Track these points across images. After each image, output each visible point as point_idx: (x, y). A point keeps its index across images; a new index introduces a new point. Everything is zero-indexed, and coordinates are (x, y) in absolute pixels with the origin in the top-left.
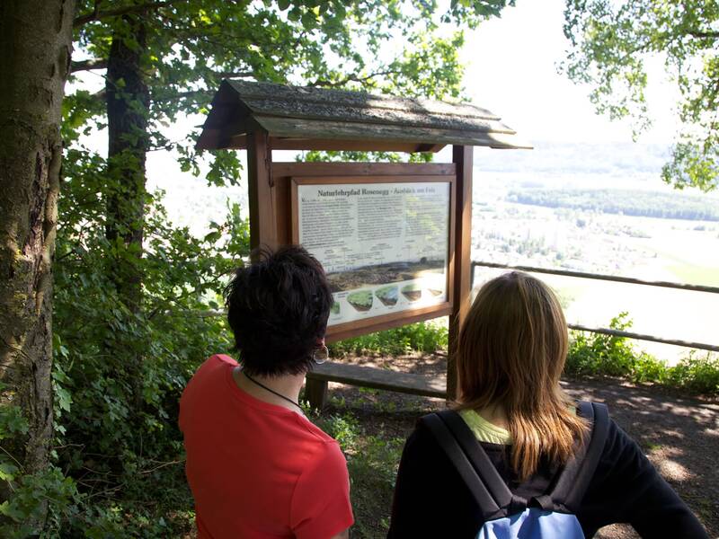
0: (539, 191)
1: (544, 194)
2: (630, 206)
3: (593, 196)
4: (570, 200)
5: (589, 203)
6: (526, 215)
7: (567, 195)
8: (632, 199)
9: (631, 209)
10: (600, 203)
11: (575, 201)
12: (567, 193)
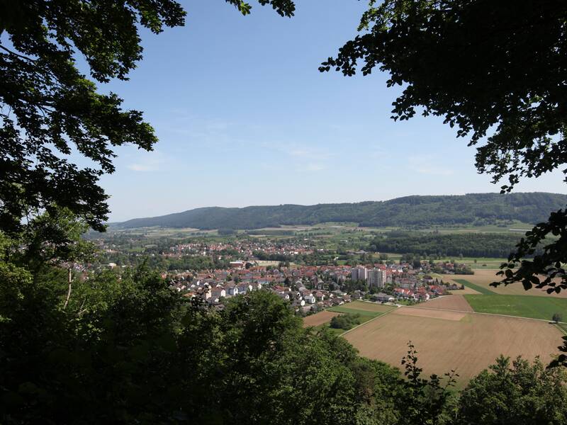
0: (394, 240)
1: (398, 242)
2: (470, 248)
3: (439, 242)
4: (419, 247)
5: (434, 247)
6: (379, 261)
7: (417, 242)
8: (472, 242)
9: (471, 251)
10: (444, 248)
11: (422, 247)
12: (418, 240)
